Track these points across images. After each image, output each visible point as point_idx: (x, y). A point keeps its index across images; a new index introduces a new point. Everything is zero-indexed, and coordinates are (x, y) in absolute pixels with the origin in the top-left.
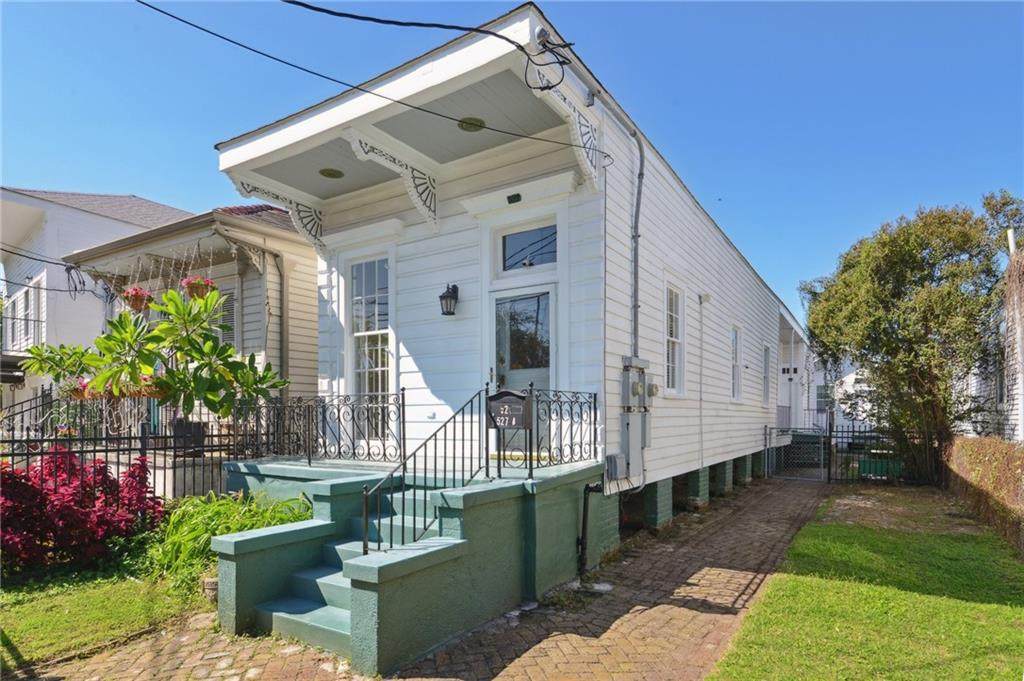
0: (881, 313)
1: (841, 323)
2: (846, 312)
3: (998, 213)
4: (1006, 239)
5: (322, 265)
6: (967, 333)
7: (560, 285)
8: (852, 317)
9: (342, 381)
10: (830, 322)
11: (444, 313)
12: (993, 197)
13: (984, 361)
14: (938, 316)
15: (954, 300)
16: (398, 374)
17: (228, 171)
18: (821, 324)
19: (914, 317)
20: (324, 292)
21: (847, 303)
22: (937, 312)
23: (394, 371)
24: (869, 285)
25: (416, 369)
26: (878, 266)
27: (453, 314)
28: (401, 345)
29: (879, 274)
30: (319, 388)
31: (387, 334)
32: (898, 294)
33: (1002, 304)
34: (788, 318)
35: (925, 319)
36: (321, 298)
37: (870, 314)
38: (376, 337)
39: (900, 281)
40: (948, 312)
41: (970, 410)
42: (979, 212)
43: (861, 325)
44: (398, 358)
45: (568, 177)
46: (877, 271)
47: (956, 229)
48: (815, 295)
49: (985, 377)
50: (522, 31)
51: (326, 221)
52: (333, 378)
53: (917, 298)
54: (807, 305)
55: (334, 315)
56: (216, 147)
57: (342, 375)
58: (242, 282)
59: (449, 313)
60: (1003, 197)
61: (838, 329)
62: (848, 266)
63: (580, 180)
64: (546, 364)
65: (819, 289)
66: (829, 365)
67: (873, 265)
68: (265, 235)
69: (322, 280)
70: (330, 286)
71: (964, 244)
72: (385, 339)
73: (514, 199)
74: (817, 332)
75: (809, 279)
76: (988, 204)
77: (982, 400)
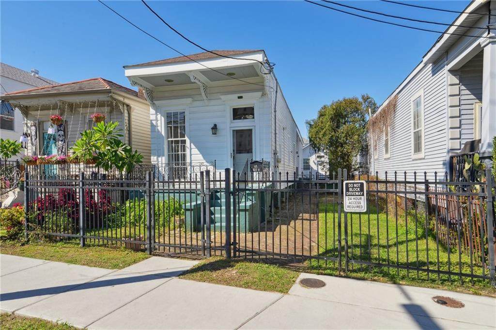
0: (333, 133)
1: (321, 136)
2: (322, 133)
3: (366, 101)
4: (368, 111)
5: (152, 111)
6: (359, 142)
7: (256, 127)
8: (324, 135)
9: (164, 158)
10: (317, 136)
11: (213, 134)
12: (364, 96)
13: (362, 150)
14: (350, 135)
15: (354, 130)
16: (191, 155)
17: (129, 77)
18: (314, 136)
19: (343, 135)
20: (154, 122)
21: (322, 129)
22: (350, 134)
23: (189, 154)
24: (329, 123)
25: (199, 153)
26: (332, 117)
27: (216, 134)
28: (192, 144)
29: (332, 119)
30: (152, 160)
31: (185, 140)
32: (338, 127)
33: (367, 131)
34: (298, 132)
35: (346, 136)
36: (152, 125)
37: (330, 134)
38: (179, 141)
39: (338, 122)
40: (353, 134)
41: (358, 167)
42: (360, 100)
43: (327, 137)
44: (191, 149)
45: (260, 93)
46: (331, 118)
47: (354, 105)
48: (310, 125)
49: (362, 156)
50: (259, 57)
51: (154, 94)
52: (158, 156)
53: (344, 128)
54: (308, 129)
55: (158, 131)
56: (124, 67)
57: (163, 155)
58: (110, 116)
59: (215, 134)
60: (367, 97)
61: (320, 139)
62: (321, 115)
63: (264, 95)
64: (252, 152)
65: (312, 123)
66: (317, 151)
67: (330, 117)
68: (124, 97)
69: (153, 117)
70: (157, 120)
71: (357, 110)
72: (184, 142)
73: (240, 97)
74: (312, 139)
75: (309, 120)
76: (363, 97)
77: (362, 164)
